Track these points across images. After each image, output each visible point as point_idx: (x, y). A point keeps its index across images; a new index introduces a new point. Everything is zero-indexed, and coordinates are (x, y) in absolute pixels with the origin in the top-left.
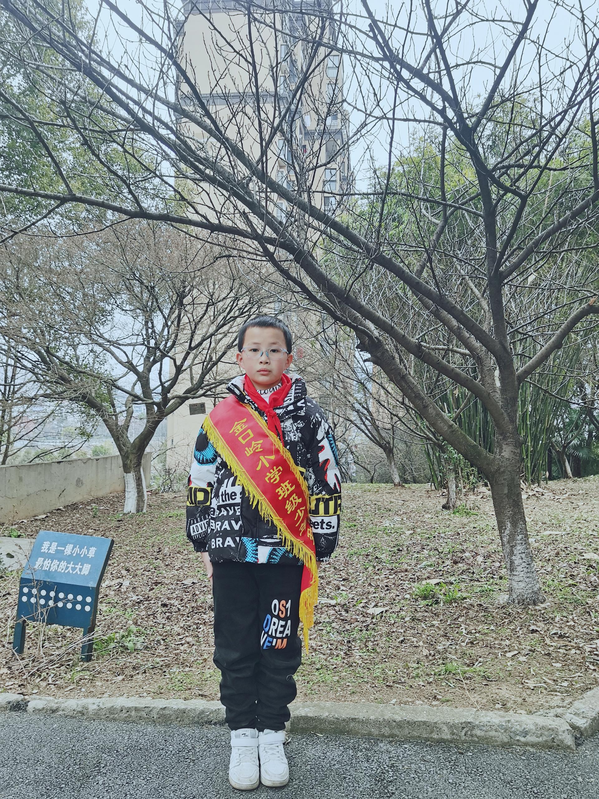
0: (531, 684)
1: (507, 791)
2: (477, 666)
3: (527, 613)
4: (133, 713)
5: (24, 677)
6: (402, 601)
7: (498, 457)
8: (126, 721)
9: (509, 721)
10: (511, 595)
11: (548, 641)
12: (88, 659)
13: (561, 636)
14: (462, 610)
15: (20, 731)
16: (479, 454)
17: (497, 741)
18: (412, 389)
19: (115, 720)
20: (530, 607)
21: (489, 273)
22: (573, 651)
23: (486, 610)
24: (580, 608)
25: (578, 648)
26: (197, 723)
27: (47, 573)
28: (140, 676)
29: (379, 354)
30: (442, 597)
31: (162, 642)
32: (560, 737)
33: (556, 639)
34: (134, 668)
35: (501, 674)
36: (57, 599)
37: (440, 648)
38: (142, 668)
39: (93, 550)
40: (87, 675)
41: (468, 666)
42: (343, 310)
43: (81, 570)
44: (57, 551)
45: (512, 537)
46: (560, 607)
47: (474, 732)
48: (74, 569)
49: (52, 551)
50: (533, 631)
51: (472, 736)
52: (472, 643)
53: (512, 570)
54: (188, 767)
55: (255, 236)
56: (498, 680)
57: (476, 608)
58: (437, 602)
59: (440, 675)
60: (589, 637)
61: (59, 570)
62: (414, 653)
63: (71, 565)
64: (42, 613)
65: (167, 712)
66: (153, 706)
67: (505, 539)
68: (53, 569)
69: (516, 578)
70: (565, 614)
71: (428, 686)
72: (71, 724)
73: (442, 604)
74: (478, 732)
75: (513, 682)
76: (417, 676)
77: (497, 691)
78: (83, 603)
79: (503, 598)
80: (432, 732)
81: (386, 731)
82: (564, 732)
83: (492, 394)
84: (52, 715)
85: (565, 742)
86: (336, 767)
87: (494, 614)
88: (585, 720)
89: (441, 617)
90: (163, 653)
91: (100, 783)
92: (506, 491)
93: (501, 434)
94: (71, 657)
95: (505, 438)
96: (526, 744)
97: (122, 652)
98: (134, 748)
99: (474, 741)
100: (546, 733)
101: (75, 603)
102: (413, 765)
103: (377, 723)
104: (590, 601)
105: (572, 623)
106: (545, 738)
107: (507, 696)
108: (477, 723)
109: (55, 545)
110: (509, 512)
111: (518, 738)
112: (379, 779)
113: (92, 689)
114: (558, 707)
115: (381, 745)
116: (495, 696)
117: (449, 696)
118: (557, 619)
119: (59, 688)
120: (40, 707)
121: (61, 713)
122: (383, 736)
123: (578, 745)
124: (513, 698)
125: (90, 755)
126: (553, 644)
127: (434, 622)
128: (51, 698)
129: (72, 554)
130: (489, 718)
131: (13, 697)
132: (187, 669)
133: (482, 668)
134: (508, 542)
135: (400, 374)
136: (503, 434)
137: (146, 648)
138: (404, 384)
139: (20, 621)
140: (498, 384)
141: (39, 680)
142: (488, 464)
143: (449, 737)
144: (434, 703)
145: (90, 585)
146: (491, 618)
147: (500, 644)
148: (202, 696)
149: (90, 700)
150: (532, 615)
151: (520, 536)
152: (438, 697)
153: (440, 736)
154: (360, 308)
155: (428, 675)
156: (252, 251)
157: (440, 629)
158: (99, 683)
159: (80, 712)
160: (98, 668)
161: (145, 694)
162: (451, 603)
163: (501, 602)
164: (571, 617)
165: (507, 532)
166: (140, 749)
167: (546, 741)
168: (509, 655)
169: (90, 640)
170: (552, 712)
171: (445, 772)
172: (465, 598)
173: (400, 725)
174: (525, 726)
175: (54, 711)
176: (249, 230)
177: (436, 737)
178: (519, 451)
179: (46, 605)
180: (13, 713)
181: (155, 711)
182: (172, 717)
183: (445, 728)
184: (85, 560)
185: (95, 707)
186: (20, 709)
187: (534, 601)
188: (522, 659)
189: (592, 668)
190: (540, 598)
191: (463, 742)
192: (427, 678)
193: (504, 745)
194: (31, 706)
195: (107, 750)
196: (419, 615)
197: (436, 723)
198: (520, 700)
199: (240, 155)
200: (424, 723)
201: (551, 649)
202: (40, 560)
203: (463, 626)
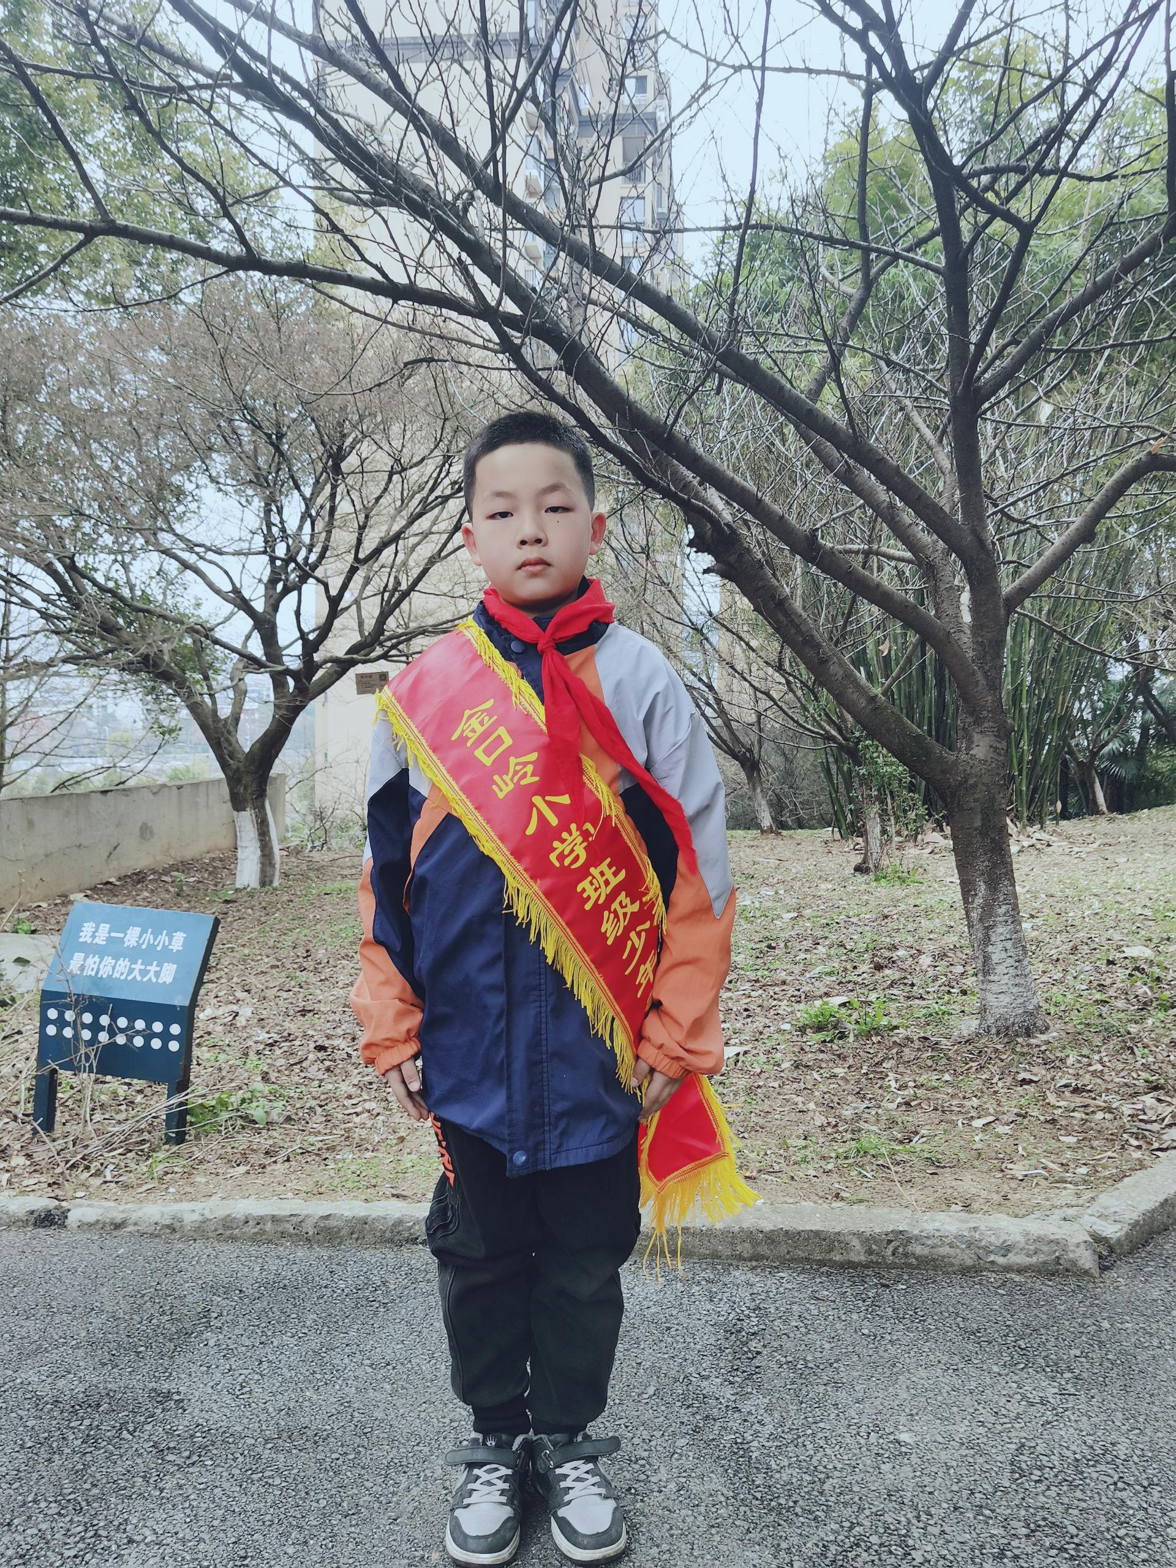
0: (1018, 1170)
1: (970, 1347)
2: (917, 1143)
3: (1014, 1051)
4: (269, 1227)
5: (58, 1170)
6: (776, 1036)
7: (963, 757)
8: (255, 1239)
9: (975, 1229)
10: (983, 1018)
11: (1052, 1098)
12: (180, 1139)
13: (1076, 1091)
14: (890, 1049)
15: (55, 1259)
16: (928, 751)
17: (952, 1265)
18: (797, 627)
19: (234, 1238)
20: (1020, 1040)
21: (953, 389)
22: (1100, 1115)
23: (935, 1046)
24: (1115, 1041)
25: (1110, 1110)
26: (391, 1241)
27: (96, 980)
28: (278, 1166)
29: (733, 559)
30: (851, 1027)
31: (319, 1110)
32: (1071, 1256)
33: (1067, 1094)
34: (267, 1153)
35: (962, 1155)
36: (112, 1031)
37: (847, 1113)
38: (283, 1154)
39: (179, 938)
40: (179, 1165)
41: (901, 1142)
42: (662, 467)
43: (157, 974)
44: (109, 939)
45: (988, 911)
46: (1076, 1040)
47: (910, 1248)
48: (144, 973)
49: (100, 940)
50: (1024, 1082)
51: (906, 1255)
52: (908, 1104)
53: (986, 973)
54: (375, 1314)
55: (484, 311)
56: (957, 1165)
57: (917, 1044)
58: (843, 1036)
59: (846, 1158)
60: (1130, 1091)
61: (116, 975)
62: (798, 1123)
63: (138, 966)
64: (87, 1057)
65: (332, 1223)
66: (305, 1212)
67: (974, 915)
68: (104, 973)
69: (994, 988)
70: (1085, 1051)
71: (824, 1177)
72: (150, 1248)
73: (851, 1038)
74: (918, 1250)
75: (985, 1168)
76: (804, 1160)
77: (954, 1183)
78: (166, 1036)
79: (968, 1026)
80: (831, 1251)
81: (745, 1249)
82: (1078, 1245)
83: (956, 636)
84: (115, 1233)
85: (1080, 1263)
86: (653, 1310)
87: (951, 1054)
88: (1118, 1226)
89: (851, 1061)
90: (320, 1128)
91: (211, 1343)
92: (978, 823)
93: (971, 714)
94: (146, 1136)
95: (978, 721)
96: (1007, 1269)
97: (243, 1128)
98: (272, 1286)
99: (909, 1265)
100: (1045, 1248)
101: (149, 1036)
102: (795, 1307)
103: (730, 1237)
104: (1134, 1028)
105: (1099, 1067)
106: (1042, 1258)
107: (974, 1191)
108: (916, 1232)
109: (105, 928)
110: (982, 864)
111: (992, 1258)
112: (733, 1331)
113: (188, 1189)
114: (1068, 1206)
115: (737, 1273)
116: (950, 1191)
117: (863, 1194)
118: (1070, 1061)
119: (126, 1187)
120: (92, 1219)
121: (130, 1228)
122: (740, 1258)
123: (1103, 1269)
124: (984, 1194)
125: (190, 1299)
126: (1061, 1103)
127: (836, 1071)
128: (112, 1204)
129: (139, 945)
130: (937, 1225)
131: (41, 1202)
132: (368, 1155)
133: (926, 1147)
134: (981, 920)
135: (773, 597)
136: (974, 710)
137: (289, 1119)
138: (782, 618)
139: (45, 1071)
140: (967, 617)
141: (86, 1175)
142: (943, 772)
143: (863, 1258)
144: (835, 1204)
145: (176, 1003)
146: (944, 1061)
147: (961, 1106)
148: (398, 1196)
149: (186, 1206)
150: (1023, 1054)
151: (1004, 909)
152: (843, 1194)
153: (845, 1257)
154: (694, 462)
155: (824, 1158)
156: (480, 341)
157: (847, 1081)
158: (200, 1179)
159: (168, 1227)
160: (198, 1154)
161: (290, 1195)
162: (869, 1036)
163: (965, 1033)
164: (1097, 1057)
165: (979, 901)
166: (285, 1286)
167: (1045, 1263)
168: (978, 1123)
169: (181, 1104)
170: (1058, 1214)
171: (855, 1316)
172: (896, 1027)
173: (771, 1238)
174: (1004, 1237)
175: (118, 1226)
176: (471, 298)
177: (838, 1258)
178: (1004, 744)
179: (94, 1040)
180: (41, 1230)
181: (310, 1222)
182: (344, 1232)
183: (855, 1242)
184: (166, 955)
185: (196, 1217)
186: (53, 1223)
187: (1027, 1029)
188: (1001, 1129)
189: (1135, 1143)
190: (1040, 1023)
191: (890, 1267)
192: (823, 1163)
193: (966, 1271)
194: (73, 1218)
195: (222, 1290)
196: (808, 1058)
197: (839, 1233)
198: (997, 1198)
199: (448, 143)
200: (817, 1233)
201: (1058, 1112)
202: (78, 957)
203: (892, 1076)
